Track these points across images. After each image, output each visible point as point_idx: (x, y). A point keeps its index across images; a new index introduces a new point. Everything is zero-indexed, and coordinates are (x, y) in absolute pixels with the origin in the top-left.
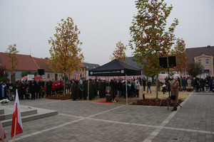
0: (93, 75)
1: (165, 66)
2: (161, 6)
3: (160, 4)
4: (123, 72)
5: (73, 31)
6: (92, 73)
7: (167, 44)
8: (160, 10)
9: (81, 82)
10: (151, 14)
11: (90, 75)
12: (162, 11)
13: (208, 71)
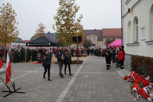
0: (30, 46)
1: (76, 42)
2: (73, 6)
3: (73, 4)
4: (50, 44)
5: (12, 14)
6: (28, 44)
7: (76, 29)
8: (73, 8)
9: (19, 50)
10: (67, 10)
11: (27, 45)
12: (74, 9)
13: (94, 45)
